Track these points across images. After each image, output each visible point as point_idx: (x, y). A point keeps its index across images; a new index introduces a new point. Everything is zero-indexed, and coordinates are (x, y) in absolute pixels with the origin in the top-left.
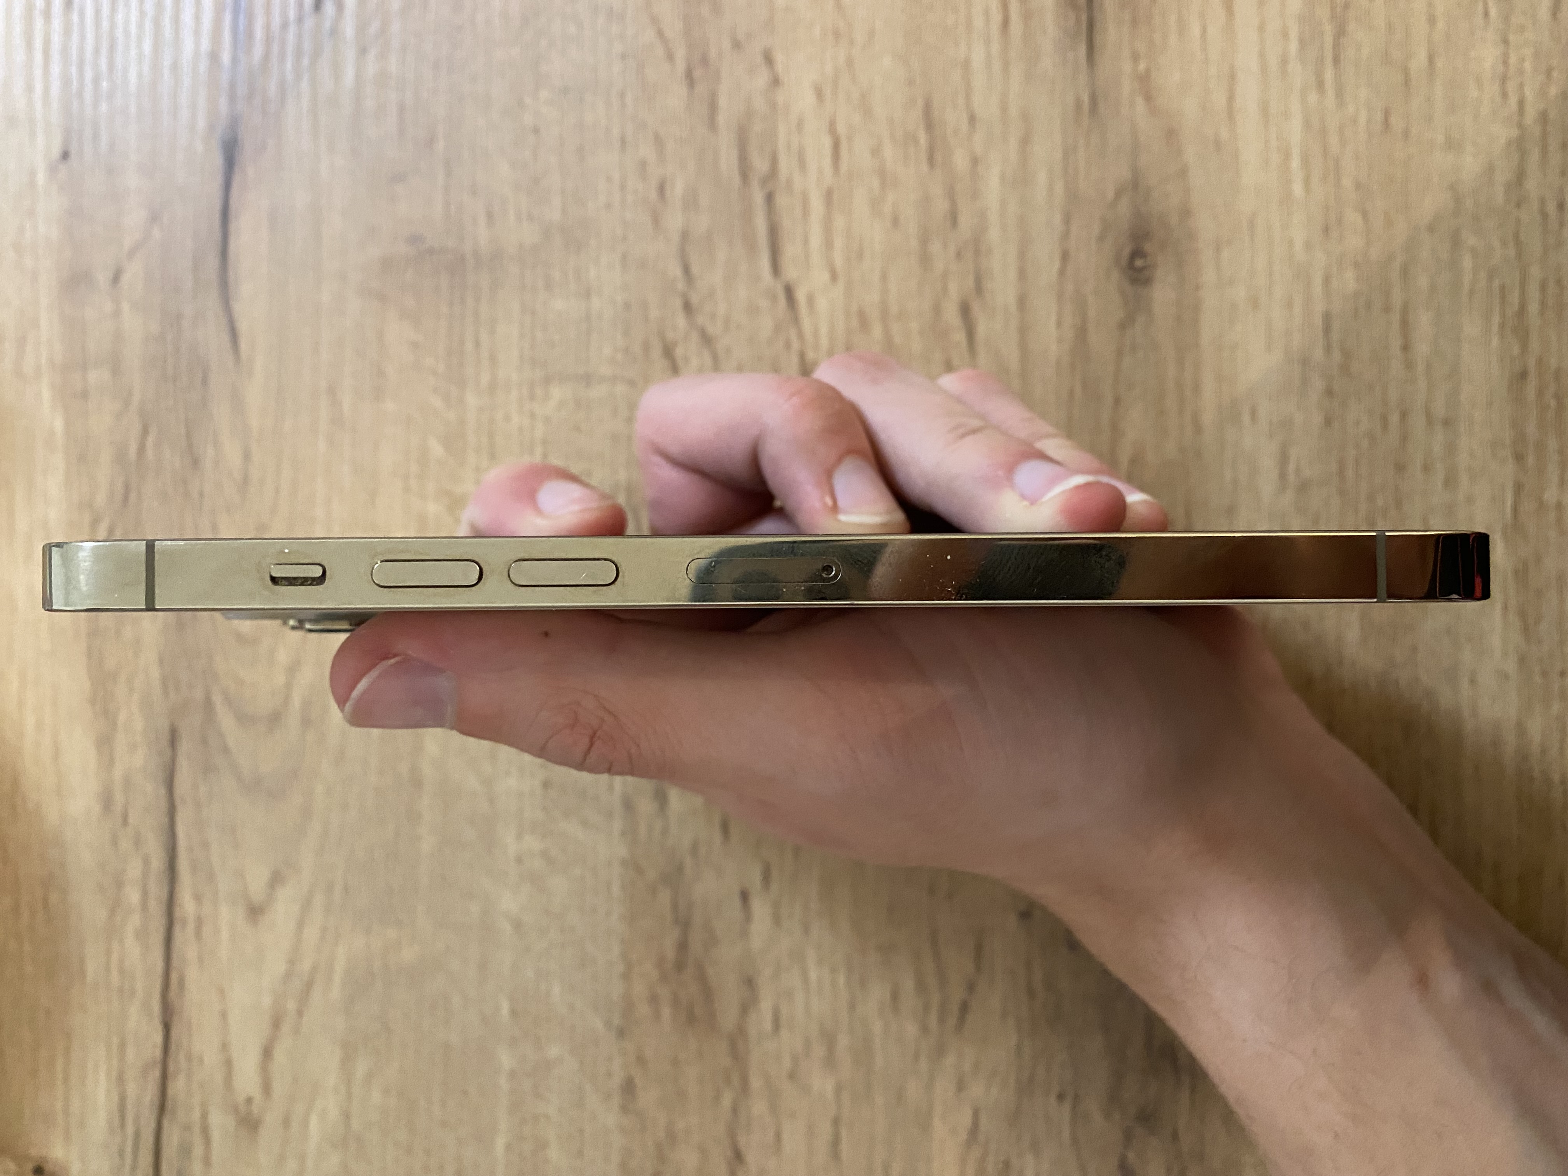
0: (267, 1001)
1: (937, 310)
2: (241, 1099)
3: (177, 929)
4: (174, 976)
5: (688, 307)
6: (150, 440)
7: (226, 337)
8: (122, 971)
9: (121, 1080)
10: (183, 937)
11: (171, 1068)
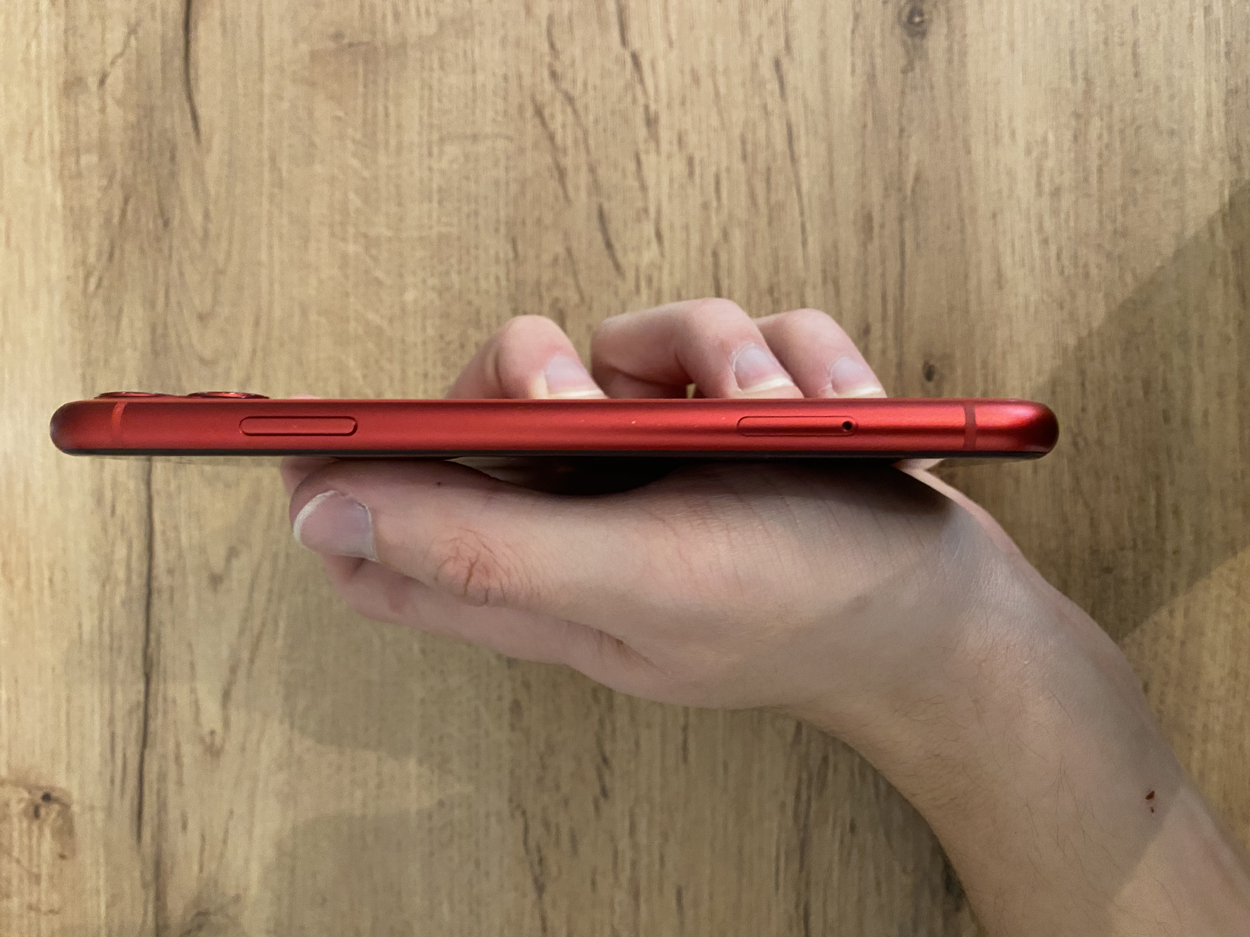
0: (225, 652)
1: (755, 65)
2: (206, 730)
3: (155, 596)
4: (153, 636)
5: (554, 75)
6: (130, 208)
7: (189, 123)
8: (111, 634)
9: (111, 721)
10: (159, 605)
11: (151, 708)
